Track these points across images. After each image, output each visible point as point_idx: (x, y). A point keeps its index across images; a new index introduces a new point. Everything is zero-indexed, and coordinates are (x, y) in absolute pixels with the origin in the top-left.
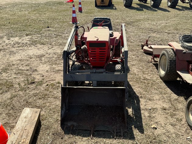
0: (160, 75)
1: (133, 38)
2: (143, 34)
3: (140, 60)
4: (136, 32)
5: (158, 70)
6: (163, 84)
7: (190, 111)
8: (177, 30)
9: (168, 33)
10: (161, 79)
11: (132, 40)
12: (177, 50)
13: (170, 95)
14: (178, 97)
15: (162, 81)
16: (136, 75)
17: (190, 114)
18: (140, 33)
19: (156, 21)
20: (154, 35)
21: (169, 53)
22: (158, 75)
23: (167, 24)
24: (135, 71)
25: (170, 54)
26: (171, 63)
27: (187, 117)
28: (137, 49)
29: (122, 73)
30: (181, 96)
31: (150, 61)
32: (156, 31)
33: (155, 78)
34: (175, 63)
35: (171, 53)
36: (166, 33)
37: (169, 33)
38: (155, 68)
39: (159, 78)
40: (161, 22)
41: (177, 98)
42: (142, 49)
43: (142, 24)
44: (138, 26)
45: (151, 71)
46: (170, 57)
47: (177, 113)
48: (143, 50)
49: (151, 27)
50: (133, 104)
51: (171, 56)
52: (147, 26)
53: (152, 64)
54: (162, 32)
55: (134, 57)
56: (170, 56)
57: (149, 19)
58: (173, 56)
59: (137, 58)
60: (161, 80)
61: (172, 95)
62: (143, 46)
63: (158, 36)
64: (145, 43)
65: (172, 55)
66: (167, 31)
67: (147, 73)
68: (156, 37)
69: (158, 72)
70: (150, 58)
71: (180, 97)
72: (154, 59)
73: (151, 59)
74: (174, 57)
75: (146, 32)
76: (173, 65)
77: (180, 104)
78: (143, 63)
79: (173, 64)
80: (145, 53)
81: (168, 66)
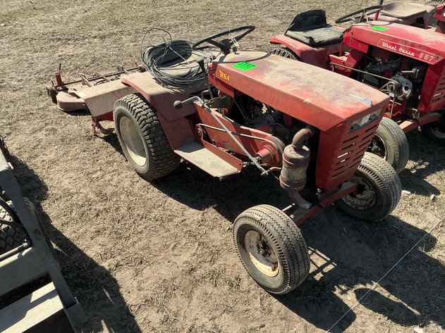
0: (135, 170)
1: (13, 75)
2: (37, 54)
3: (62, 140)
4: (15, 52)
5: (122, 153)
6: (153, 191)
7: (248, 249)
8: (116, 23)
9: (101, 38)
10: (143, 178)
11: (14, 83)
12: (152, 97)
13: (183, 218)
14: (202, 212)
15: (148, 183)
16: (71, 195)
17: (252, 256)
18: (28, 54)
19: (58, 11)
20: (69, 50)
21: (138, 110)
22: (128, 168)
23: (88, 13)
24: (66, 183)
25: (139, 112)
26: (153, 135)
27: (248, 265)
28: (41, 106)
29: (27, 248)
30: (208, 207)
31: (92, 133)
32: (70, 37)
33: (127, 184)
34: (161, 132)
35: (141, 107)
36: (95, 37)
37: (103, 38)
38: (114, 149)
39: (137, 177)
40: (70, 9)
41: (200, 217)
42: (55, 101)
43: (22, 26)
44: (16, 34)
45: (108, 163)
46: (144, 119)
47: (221, 262)
48: (58, 106)
49: (51, 30)
50: (104, 306)
51: (145, 117)
52: (40, 28)
53: (101, 140)
54: (84, 38)
55: (43, 137)
56: (141, 119)
57: (37, 6)
58: (150, 114)
59: (51, 136)
60: (144, 182)
61: (186, 213)
62: (53, 94)
63: (80, 51)
64: (56, 84)
65: (145, 112)
66: (95, 33)
67: (99, 174)
68: (77, 56)
69: (127, 161)
70: (86, 122)
71: (206, 210)
72: (100, 127)
73: (91, 128)
74: (152, 116)
75: (45, 46)
76: (160, 138)
77: (214, 230)
78: (77, 147)
79: (157, 136)
80: (69, 113)
81: (147, 144)
